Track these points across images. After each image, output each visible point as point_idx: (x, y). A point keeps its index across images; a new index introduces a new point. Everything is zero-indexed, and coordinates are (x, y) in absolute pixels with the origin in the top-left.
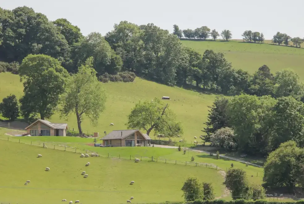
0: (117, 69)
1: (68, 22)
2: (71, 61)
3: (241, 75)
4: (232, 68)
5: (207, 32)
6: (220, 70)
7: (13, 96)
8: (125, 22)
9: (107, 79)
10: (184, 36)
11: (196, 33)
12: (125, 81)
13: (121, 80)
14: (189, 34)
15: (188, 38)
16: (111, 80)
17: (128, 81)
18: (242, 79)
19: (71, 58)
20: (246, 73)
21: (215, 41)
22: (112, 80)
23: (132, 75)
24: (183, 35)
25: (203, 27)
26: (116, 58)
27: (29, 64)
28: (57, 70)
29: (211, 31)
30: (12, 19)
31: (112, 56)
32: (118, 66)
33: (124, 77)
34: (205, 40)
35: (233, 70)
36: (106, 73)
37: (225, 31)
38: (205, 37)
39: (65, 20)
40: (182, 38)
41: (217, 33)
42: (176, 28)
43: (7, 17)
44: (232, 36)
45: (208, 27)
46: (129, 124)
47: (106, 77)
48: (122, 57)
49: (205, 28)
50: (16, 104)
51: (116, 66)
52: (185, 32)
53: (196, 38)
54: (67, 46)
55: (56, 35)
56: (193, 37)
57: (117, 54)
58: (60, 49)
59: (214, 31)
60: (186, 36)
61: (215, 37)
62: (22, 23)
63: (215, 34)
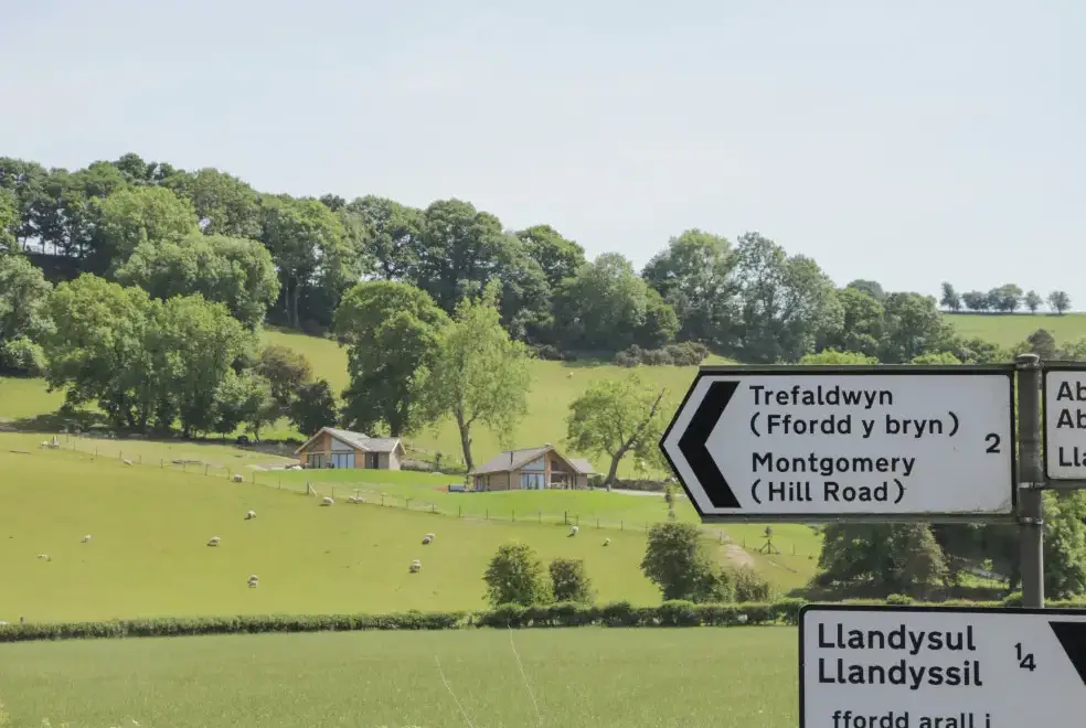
0: (663, 337)
1: (556, 234)
2: (551, 319)
3: (976, 351)
4: (955, 336)
5: (1014, 295)
6: (922, 339)
7: (322, 382)
8: (695, 232)
9: (636, 358)
10: (964, 307)
11: (993, 298)
12: (681, 364)
13: (669, 363)
14: (976, 302)
15: (973, 310)
16: (644, 363)
17: (687, 364)
18: (979, 361)
19: (552, 313)
20: (992, 348)
21: (1033, 314)
22: (648, 361)
23: (698, 350)
24: (962, 303)
25: (1008, 286)
26: (659, 311)
27: (356, 303)
28: (421, 316)
29: (1025, 294)
30: (418, 227)
31: (648, 307)
32: (664, 330)
33: (676, 355)
34: (1011, 314)
35: (957, 340)
36: (636, 347)
37: (1056, 293)
38: (1012, 307)
39: (547, 229)
40: (961, 310)
41: (1037, 298)
42: (948, 290)
43: (406, 223)
44: (1071, 304)
45: (1019, 286)
46: (570, 441)
47: (633, 355)
48: (679, 311)
49: (1011, 288)
50: (330, 401)
51: (659, 328)
52: (967, 297)
53: (991, 309)
54: (544, 286)
55: (513, 260)
56: (984, 307)
57: (665, 303)
58: (523, 290)
59: (1031, 295)
60: (971, 305)
61: (1033, 306)
62: (439, 234)
63: (1032, 301)
